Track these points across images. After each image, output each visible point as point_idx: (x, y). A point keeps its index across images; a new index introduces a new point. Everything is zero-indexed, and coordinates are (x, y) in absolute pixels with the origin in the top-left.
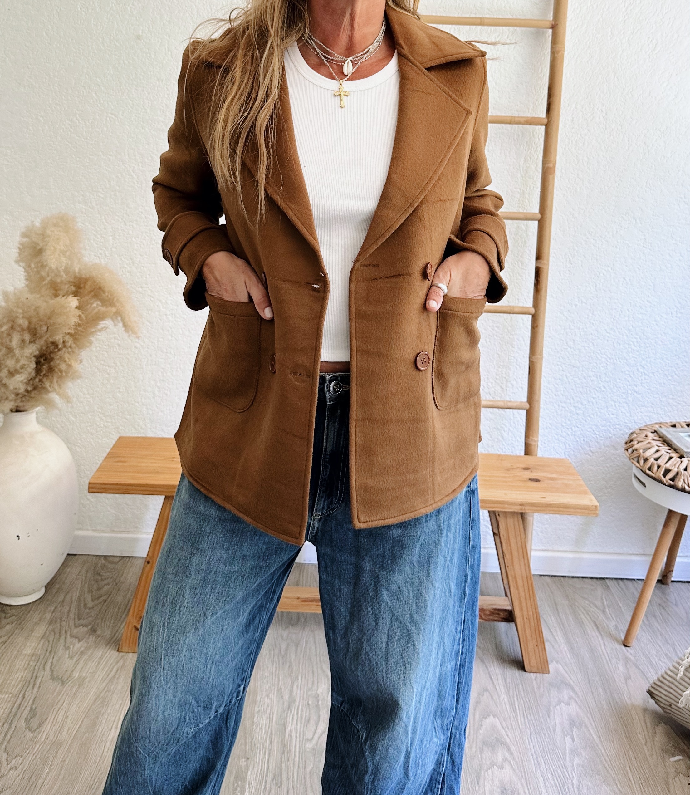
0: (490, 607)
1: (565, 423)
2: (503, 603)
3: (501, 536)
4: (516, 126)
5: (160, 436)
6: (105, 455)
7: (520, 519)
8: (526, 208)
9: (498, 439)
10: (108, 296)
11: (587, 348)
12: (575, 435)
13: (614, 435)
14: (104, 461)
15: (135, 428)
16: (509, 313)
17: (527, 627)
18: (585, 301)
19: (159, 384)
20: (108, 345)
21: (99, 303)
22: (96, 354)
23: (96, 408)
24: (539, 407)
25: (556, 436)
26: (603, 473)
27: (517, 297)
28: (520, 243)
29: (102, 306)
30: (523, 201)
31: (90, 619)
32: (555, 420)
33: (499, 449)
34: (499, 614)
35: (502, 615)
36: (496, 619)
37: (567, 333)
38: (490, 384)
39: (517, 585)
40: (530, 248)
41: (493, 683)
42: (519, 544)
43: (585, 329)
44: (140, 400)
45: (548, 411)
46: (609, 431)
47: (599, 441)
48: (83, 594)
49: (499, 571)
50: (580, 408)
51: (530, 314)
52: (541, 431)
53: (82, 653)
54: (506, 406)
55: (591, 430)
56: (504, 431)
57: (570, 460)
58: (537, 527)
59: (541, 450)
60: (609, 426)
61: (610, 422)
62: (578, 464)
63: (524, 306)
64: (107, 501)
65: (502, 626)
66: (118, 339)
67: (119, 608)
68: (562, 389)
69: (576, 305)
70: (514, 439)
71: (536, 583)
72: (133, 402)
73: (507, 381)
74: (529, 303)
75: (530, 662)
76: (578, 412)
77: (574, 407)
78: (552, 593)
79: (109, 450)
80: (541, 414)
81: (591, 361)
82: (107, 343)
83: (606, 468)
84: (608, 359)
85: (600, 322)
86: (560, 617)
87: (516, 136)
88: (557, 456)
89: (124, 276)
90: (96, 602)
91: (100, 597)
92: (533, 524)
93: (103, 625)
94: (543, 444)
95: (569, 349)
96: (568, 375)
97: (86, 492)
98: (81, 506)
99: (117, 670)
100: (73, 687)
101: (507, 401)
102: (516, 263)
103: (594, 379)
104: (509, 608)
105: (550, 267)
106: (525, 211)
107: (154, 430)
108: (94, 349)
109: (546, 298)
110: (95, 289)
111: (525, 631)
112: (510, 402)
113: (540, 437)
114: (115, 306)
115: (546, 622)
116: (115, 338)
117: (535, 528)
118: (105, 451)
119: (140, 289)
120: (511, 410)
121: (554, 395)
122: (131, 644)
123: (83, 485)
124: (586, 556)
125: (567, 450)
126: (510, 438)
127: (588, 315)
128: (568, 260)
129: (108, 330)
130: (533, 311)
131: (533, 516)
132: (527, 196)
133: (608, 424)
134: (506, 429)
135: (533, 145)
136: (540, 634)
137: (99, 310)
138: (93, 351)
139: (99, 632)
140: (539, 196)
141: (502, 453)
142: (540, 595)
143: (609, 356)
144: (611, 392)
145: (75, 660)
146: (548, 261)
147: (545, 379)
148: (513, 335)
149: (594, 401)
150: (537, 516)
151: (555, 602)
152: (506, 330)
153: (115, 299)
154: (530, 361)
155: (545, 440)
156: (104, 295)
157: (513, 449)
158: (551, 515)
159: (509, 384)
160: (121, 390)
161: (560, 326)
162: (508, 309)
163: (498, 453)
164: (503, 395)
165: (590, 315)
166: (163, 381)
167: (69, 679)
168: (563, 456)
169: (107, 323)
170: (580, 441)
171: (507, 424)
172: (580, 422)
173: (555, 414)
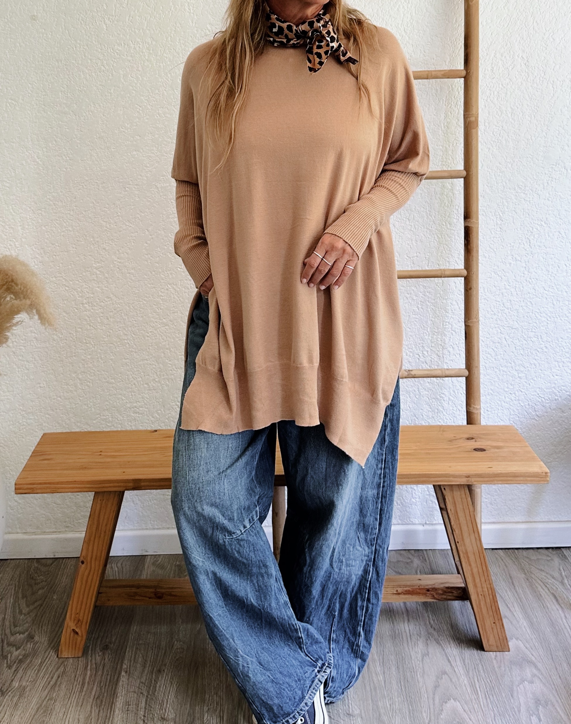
0: (442, 586)
1: (508, 388)
2: (456, 581)
3: (449, 511)
4: (434, 80)
5: (86, 430)
6: (30, 454)
7: (467, 491)
8: (450, 166)
9: (438, 410)
10: (21, 289)
11: (525, 308)
12: (519, 400)
13: (561, 397)
14: (29, 460)
15: (59, 423)
16: (441, 277)
17: (482, 603)
18: (520, 259)
19: (80, 377)
20: (25, 339)
21: (12, 296)
22: (14, 350)
23: (17, 405)
24: (479, 374)
25: (499, 402)
26: (551, 437)
27: (447, 259)
28: (447, 203)
29: (16, 299)
30: (446, 158)
31: (27, 625)
32: (497, 385)
33: (440, 420)
34: (452, 593)
35: (455, 593)
36: (450, 597)
37: (503, 294)
38: (425, 353)
39: (468, 560)
40: (457, 207)
41: (451, 665)
42: (468, 518)
43: (522, 289)
44: (62, 394)
45: (488, 377)
46: (555, 393)
47: (545, 404)
48: (17, 600)
49: (450, 548)
50: (522, 372)
51: (462, 277)
52: (482, 398)
53: (21, 661)
54: (444, 374)
55: (535, 393)
56: (444, 400)
57: (516, 427)
58: (486, 499)
59: (484, 418)
60: (554, 387)
61: (555, 384)
62: (524, 430)
63: (456, 268)
64: (35, 501)
65: (456, 604)
66: (34, 333)
67: (56, 612)
68: (502, 353)
69: (510, 264)
70: (455, 409)
71: (489, 556)
72: (55, 397)
73: (443, 348)
74: (461, 265)
75: (488, 640)
76: (520, 375)
77: (516, 370)
78: (507, 567)
79: (34, 448)
80: (481, 380)
81: (531, 322)
82: (24, 337)
83: (555, 433)
84: (548, 318)
85: (537, 279)
86: (516, 592)
87: (434, 91)
88: (502, 423)
89: (36, 266)
90: (32, 607)
91: (36, 601)
92: (481, 496)
93: (40, 630)
94: (486, 411)
95: (506, 310)
96: (507, 337)
97: (13, 493)
98: (9, 508)
99: (59, 677)
100: (14, 696)
101: (444, 369)
102: (444, 224)
103: (536, 339)
104: (463, 585)
105: (480, 226)
106: (449, 169)
107: (79, 424)
108: (11, 345)
109: (478, 259)
110: (7, 282)
111: (481, 608)
112: (447, 369)
113: (482, 405)
114: (29, 299)
115: (502, 597)
116: (31, 331)
117: (484, 500)
118: (30, 450)
119: (54, 279)
120: (450, 378)
121: (494, 360)
122: (70, 648)
123: (9, 487)
124: (540, 526)
125: (511, 417)
126: (451, 408)
127: (523, 273)
128: (498, 216)
129: (24, 323)
130: (465, 273)
131: (481, 488)
132: (450, 153)
133: (553, 385)
134: (445, 399)
135: (453, 99)
136: (497, 610)
137: (13, 305)
138: (8, 346)
139: (36, 638)
140: (463, 152)
141: (443, 424)
142: (494, 570)
143: (549, 315)
144: (553, 352)
145: (14, 669)
146: (477, 219)
147: (483, 343)
148: (446, 299)
149: (536, 363)
150: (484, 487)
151: (511, 577)
152: (439, 295)
153: (29, 291)
154: (465, 325)
155: (488, 407)
156: (16, 288)
157: (455, 419)
158: (500, 485)
159: (445, 352)
160: (42, 385)
161: (495, 287)
162: (439, 273)
163: (440, 424)
164: (440, 362)
165: (526, 273)
166: (84, 372)
167: (10, 689)
168: (507, 423)
169: (22, 316)
170: (525, 405)
171: (446, 393)
172: (524, 386)
173: (496, 379)
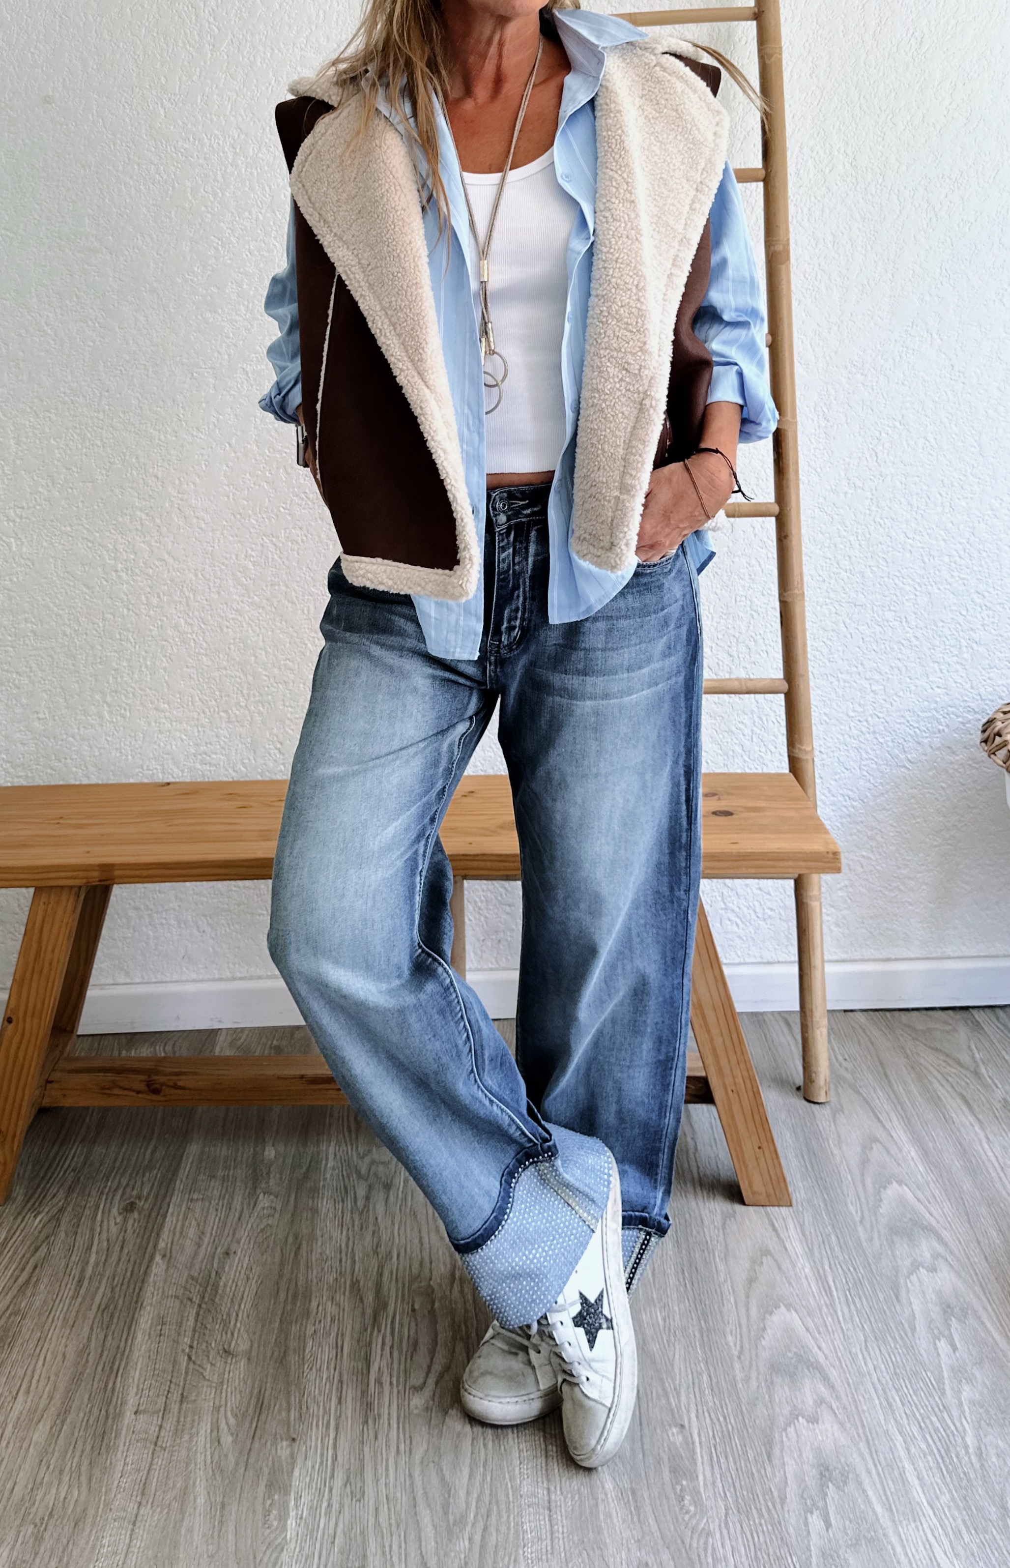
1: (854, 711)
12: (874, 732)
13: (948, 726)
24: (807, 687)
26: (937, 799)
46: (937, 720)
47: (921, 740)
50: (877, 682)
51: (772, 516)
54: (744, 688)
55: (902, 720)
60: (935, 709)
61: (936, 702)
63: (762, 501)
70: (763, 749)
74: (770, 496)
76: (874, 688)
77: (866, 679)
78: (873, 1044)
83: (942, 792)
101: (743, 678)
109: (798, 485)
112: (749, 680)
130: (777, 509)
133: (934, 705)
134: (746, 731)
154: (781, 601)
170: (886, 742)
171: (747, 722)
172: (882, 707)
173: (833, 696)
